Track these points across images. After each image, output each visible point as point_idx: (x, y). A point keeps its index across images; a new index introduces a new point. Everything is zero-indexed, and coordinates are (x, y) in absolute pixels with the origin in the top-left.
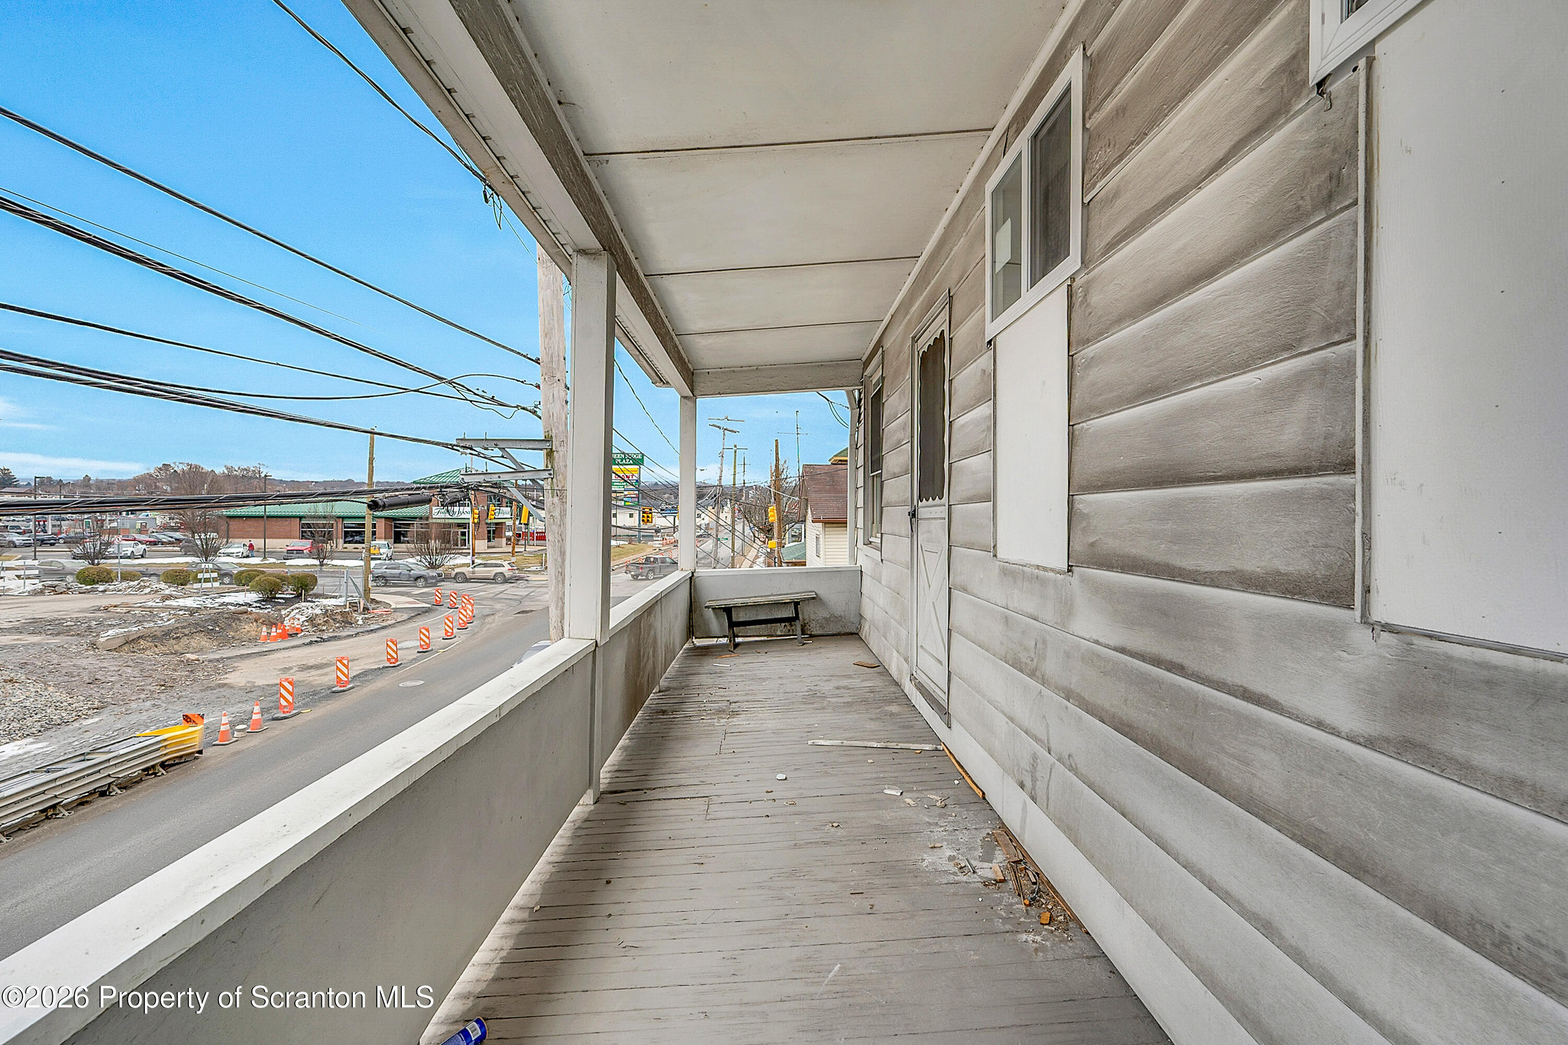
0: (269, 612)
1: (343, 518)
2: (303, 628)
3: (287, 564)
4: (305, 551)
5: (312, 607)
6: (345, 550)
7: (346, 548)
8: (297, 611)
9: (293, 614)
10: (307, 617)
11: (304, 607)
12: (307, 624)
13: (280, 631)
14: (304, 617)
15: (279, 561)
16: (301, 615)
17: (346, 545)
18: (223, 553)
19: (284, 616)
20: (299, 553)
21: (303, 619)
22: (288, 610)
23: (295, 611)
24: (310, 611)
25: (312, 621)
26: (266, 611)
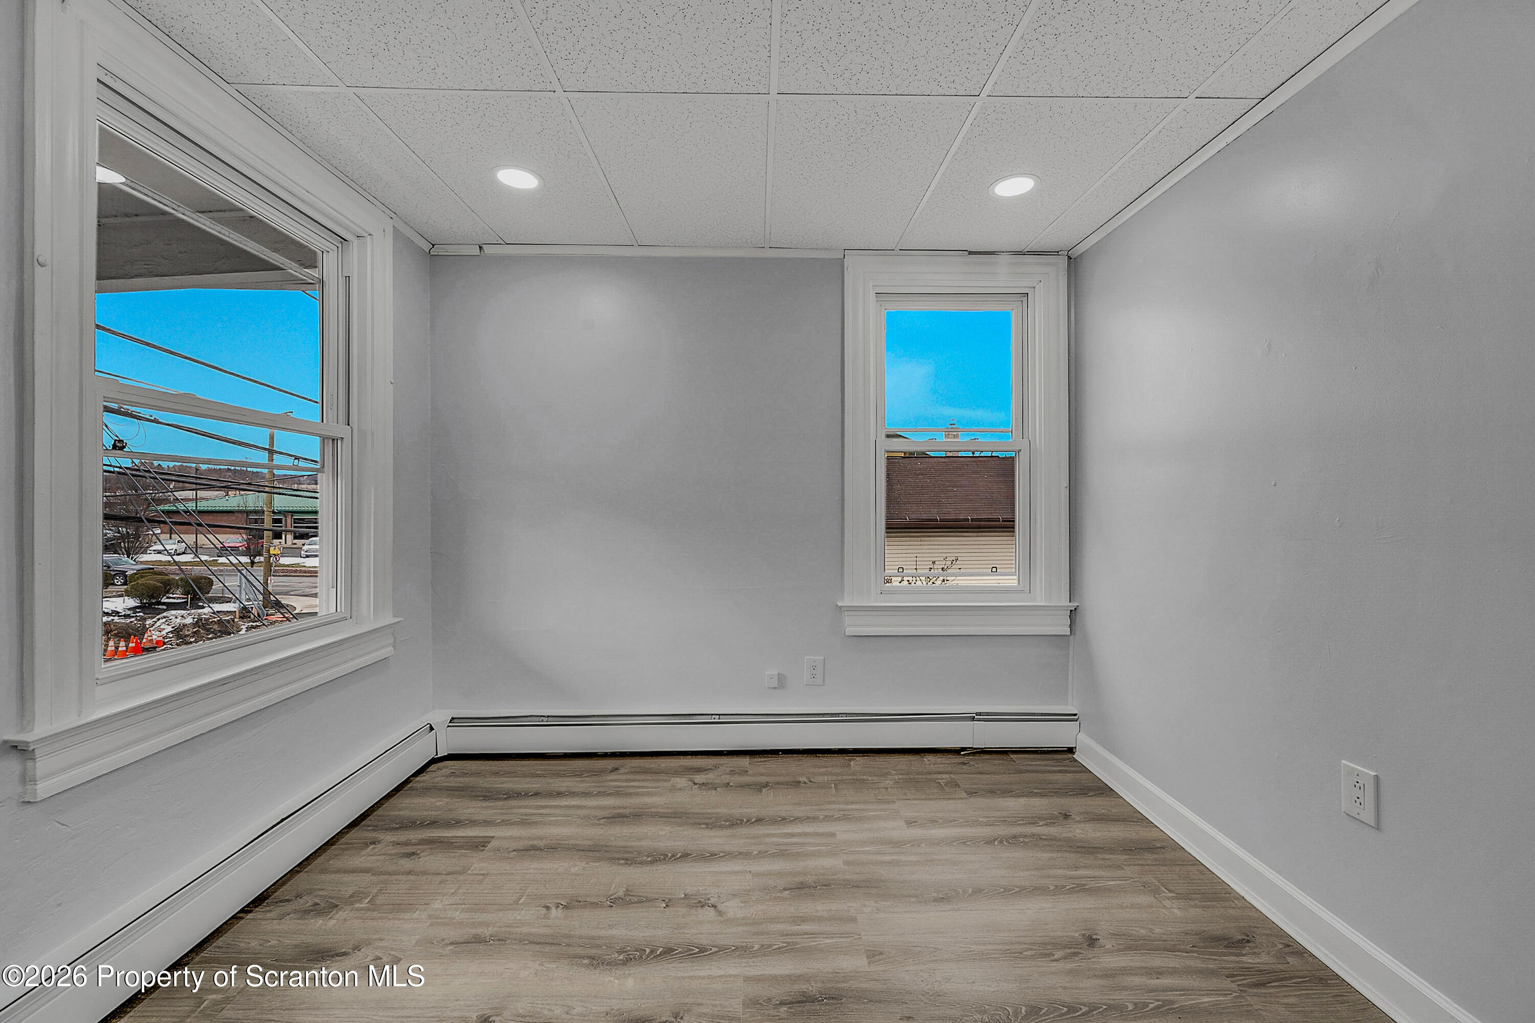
0: (131, 622)
1: (293, 512)
2: (166, 640)
3: (219, 562)
4: (240, 548)
5: (182, 616)
6: (295, 546)
7: (296, 544)
8: (164, 620)
9: (158, 624)
10: (173, 628)
11: (173, 615)
12: (171, 636)
13: (134, 645)
14: (170, 627)
15: (212, 559)
16: (168, 625)
17: (295, 541)
18: (154, 551)
19: (147, 626)
20: (234, 550)
21: (169, 629)
22: (155, 620)
23: (161, 621)
24: (178, 620)
25: (178, 632)
26: (128, 621)
